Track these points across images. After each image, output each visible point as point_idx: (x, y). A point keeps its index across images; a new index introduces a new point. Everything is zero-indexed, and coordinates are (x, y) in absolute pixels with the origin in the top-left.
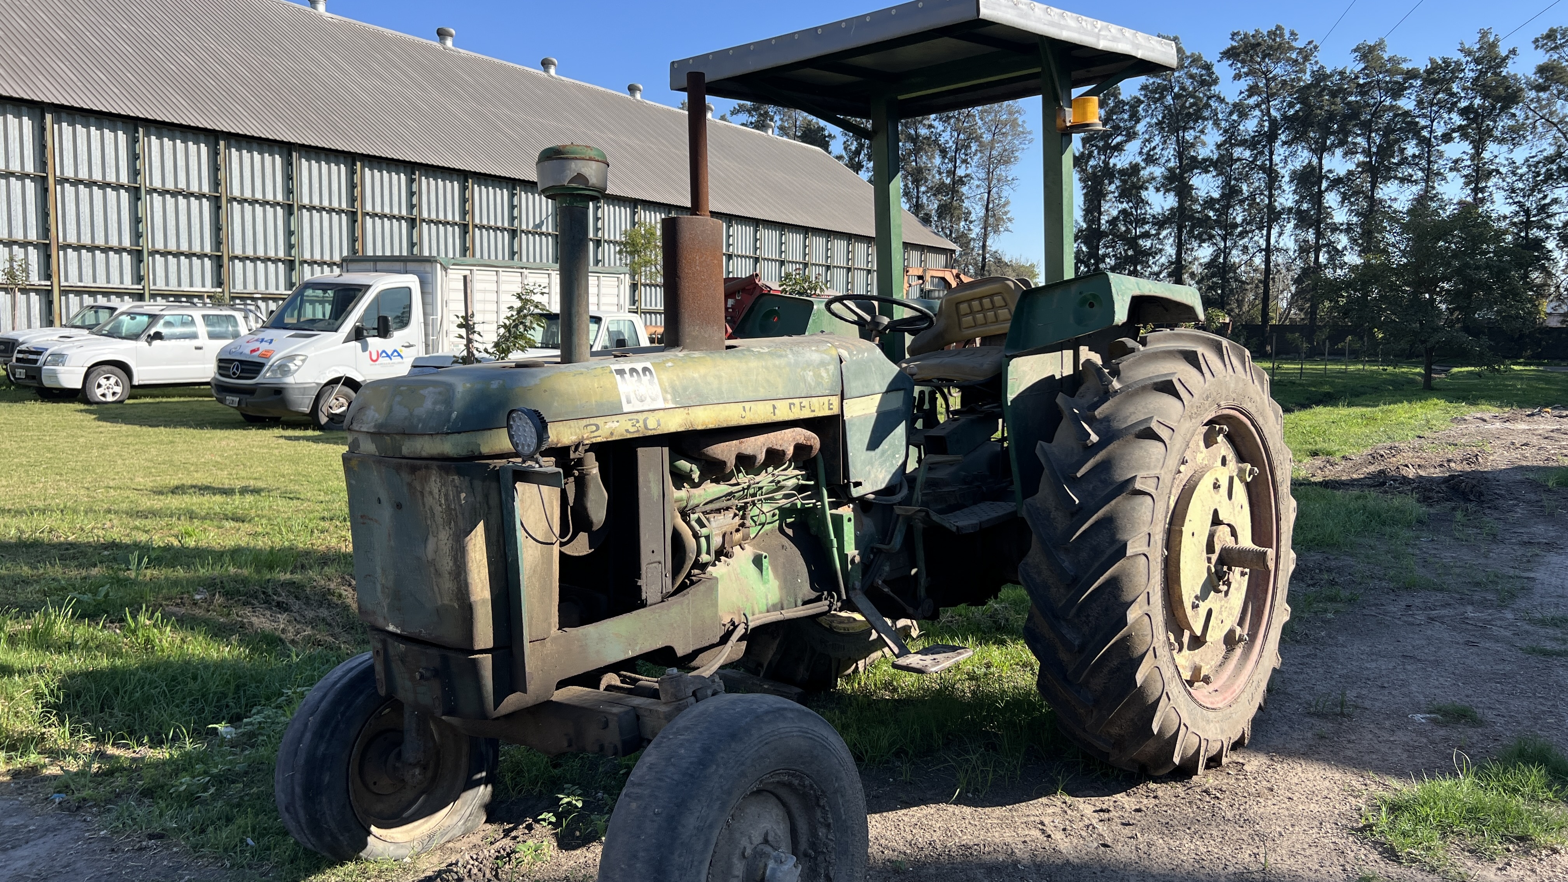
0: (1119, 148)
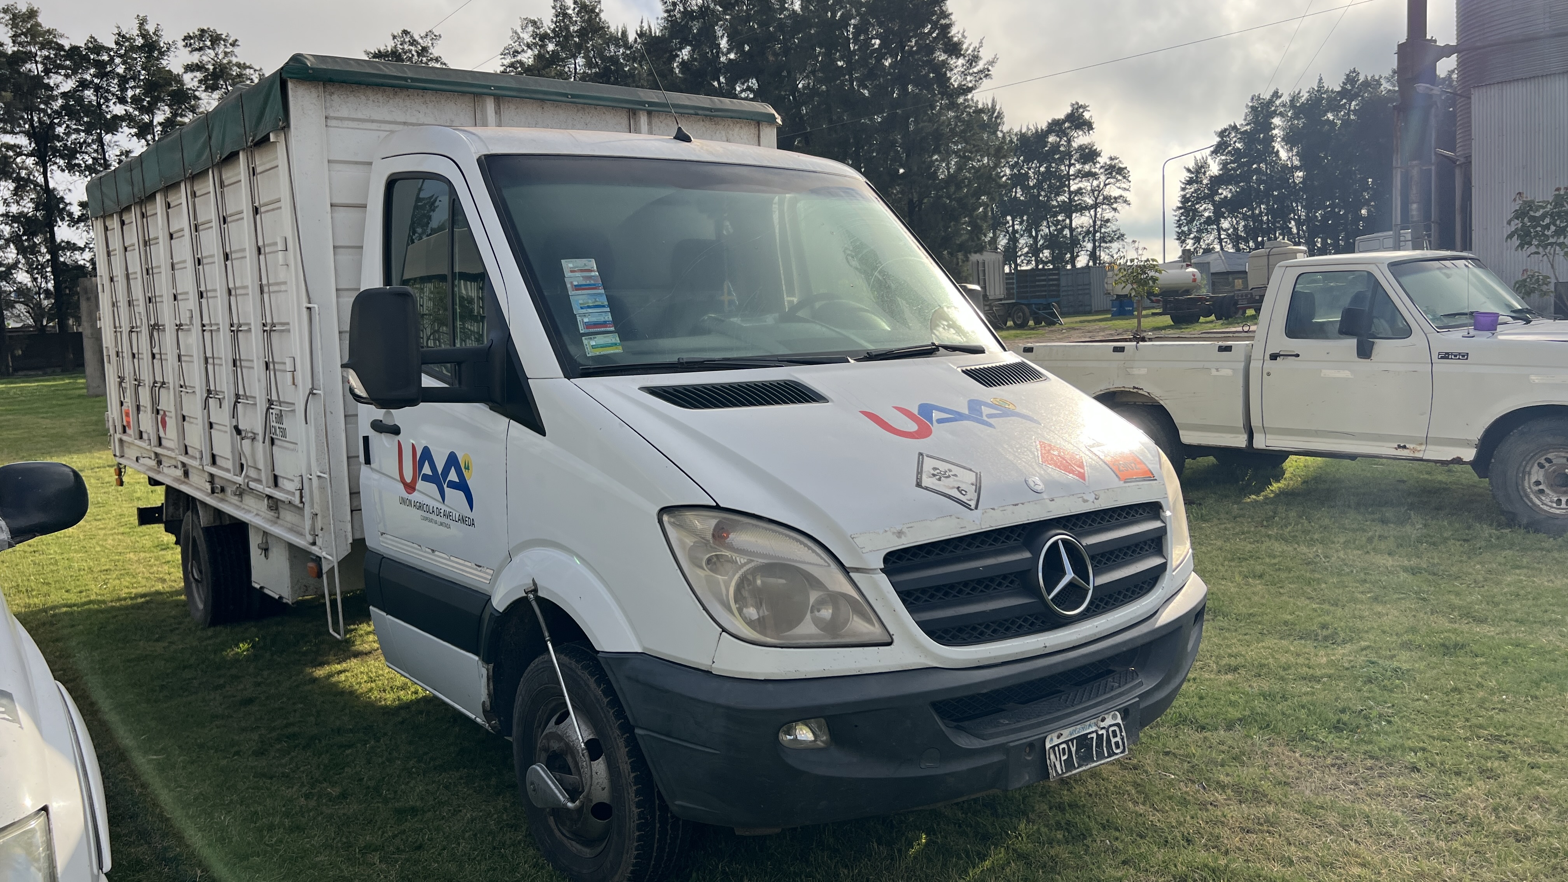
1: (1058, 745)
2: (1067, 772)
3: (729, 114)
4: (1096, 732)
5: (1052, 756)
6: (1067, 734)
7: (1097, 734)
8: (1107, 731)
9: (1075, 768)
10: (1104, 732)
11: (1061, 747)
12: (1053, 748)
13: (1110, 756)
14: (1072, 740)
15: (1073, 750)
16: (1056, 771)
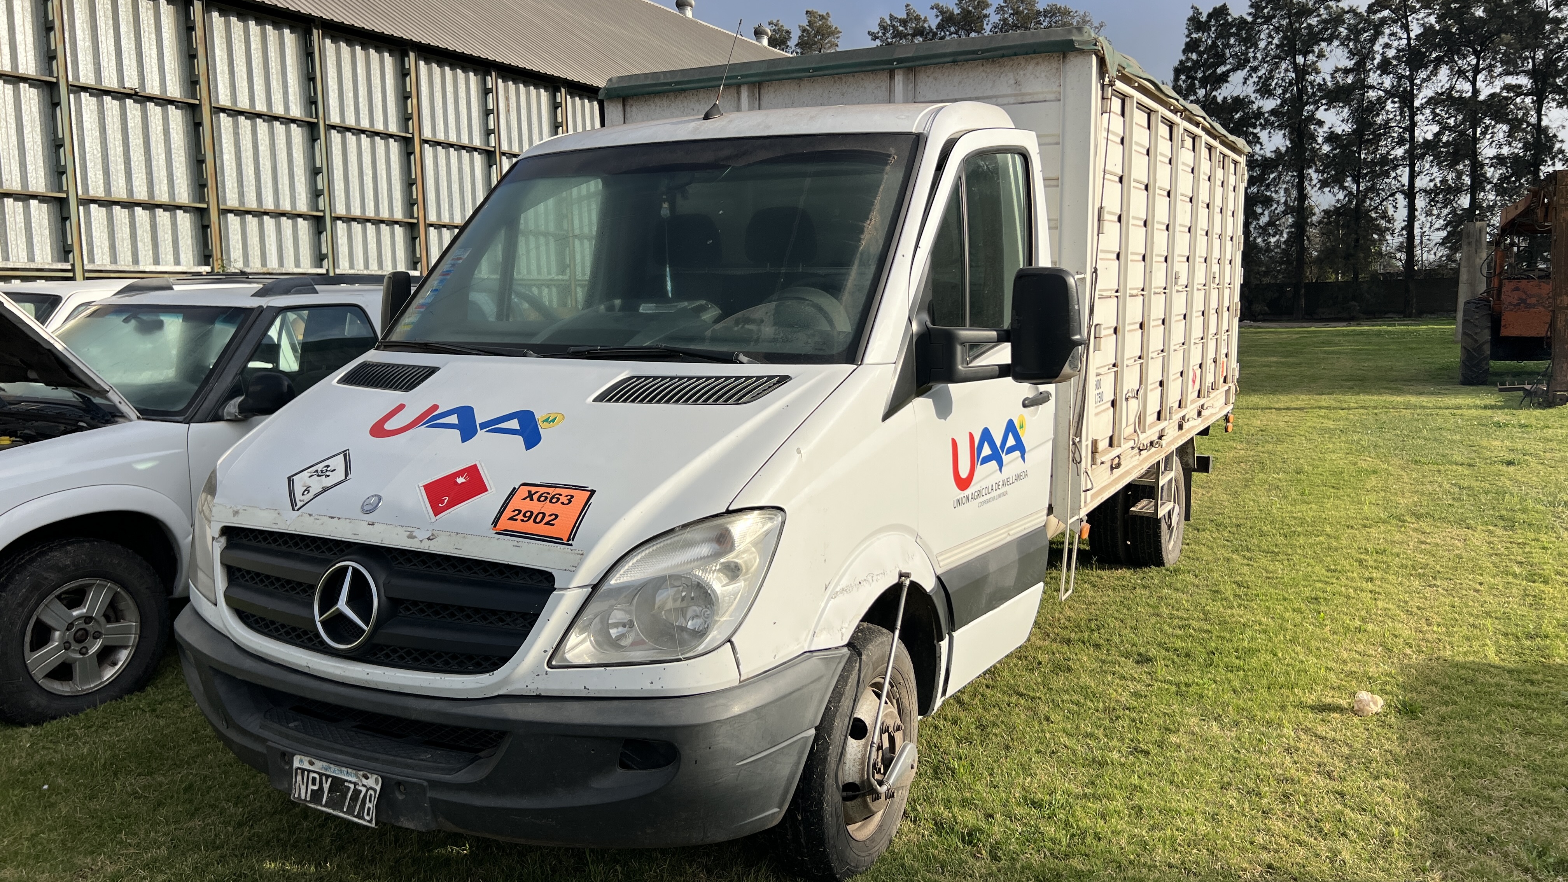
0: (1224, 78)
1: (309, 771)
2: (310, 802)
3: (1001, 52)
4: (355, 784)
5: (299, 778)
6: (319, 766)
7: (355, 789)
8: (367, 792)
9: (321, 805)
10: (364, 790)
11: (312, 775)
12: (303, 770)
13: (357, 817)
14: (327, 777)
15: (326, 787)
16: (300, 794)
